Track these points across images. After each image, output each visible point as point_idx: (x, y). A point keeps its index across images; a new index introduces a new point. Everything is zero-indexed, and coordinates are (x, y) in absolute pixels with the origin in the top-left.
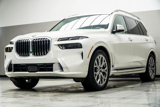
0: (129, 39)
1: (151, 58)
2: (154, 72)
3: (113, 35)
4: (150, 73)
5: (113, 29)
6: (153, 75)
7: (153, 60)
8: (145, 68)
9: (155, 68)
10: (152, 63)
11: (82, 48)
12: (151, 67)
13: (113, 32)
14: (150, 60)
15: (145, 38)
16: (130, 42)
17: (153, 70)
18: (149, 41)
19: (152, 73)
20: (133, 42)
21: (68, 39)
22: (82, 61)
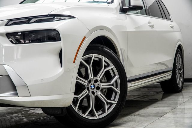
0: (149, 24)
1: (179, 55)
2: (181, 77)
4: (177, 79)
5: (123, 4)
6: (180, 82)
7: (181, 58)
8: (171, 73)
9: (182, 70)
10: (179, 63)
11: (60, 41)
12: (178, 70)
13: (124, 11)
14: (178, 59)
15: (170, 24)
16: (150, 29)
17: (180, 74)
18: (175, 29)
19: (180, 80)
20: (155, 29)
21: (28, 20)
22: (60, 70)
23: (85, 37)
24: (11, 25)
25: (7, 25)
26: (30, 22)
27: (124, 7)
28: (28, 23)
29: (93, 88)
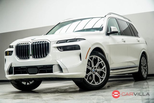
0: (122, 40)
1: (143, 58)
2: (146, 71)
3: (108, 37)
4: (143, 72)
5: (108, 31)
6: (145, 74)
7: (145, 60)
8: (138, 68)
9: (147, 67)
10: (144, 63)
12: (143, 67)
13: (108, 34)
14: (143, 60)
15: (137, 39)
16: (123, 43)
17: (145, 69)
18: (140, 42)
19: (144, 73)
20: (126, 43)
21: (66, 41)
22: (80, 62)
23: (90, 48)
24: (59, 43)
25: (57, 43)
26: (67, 42)
27: (108, 32)
28: (66, 42)
29: (94, 71)
